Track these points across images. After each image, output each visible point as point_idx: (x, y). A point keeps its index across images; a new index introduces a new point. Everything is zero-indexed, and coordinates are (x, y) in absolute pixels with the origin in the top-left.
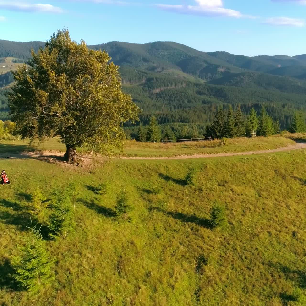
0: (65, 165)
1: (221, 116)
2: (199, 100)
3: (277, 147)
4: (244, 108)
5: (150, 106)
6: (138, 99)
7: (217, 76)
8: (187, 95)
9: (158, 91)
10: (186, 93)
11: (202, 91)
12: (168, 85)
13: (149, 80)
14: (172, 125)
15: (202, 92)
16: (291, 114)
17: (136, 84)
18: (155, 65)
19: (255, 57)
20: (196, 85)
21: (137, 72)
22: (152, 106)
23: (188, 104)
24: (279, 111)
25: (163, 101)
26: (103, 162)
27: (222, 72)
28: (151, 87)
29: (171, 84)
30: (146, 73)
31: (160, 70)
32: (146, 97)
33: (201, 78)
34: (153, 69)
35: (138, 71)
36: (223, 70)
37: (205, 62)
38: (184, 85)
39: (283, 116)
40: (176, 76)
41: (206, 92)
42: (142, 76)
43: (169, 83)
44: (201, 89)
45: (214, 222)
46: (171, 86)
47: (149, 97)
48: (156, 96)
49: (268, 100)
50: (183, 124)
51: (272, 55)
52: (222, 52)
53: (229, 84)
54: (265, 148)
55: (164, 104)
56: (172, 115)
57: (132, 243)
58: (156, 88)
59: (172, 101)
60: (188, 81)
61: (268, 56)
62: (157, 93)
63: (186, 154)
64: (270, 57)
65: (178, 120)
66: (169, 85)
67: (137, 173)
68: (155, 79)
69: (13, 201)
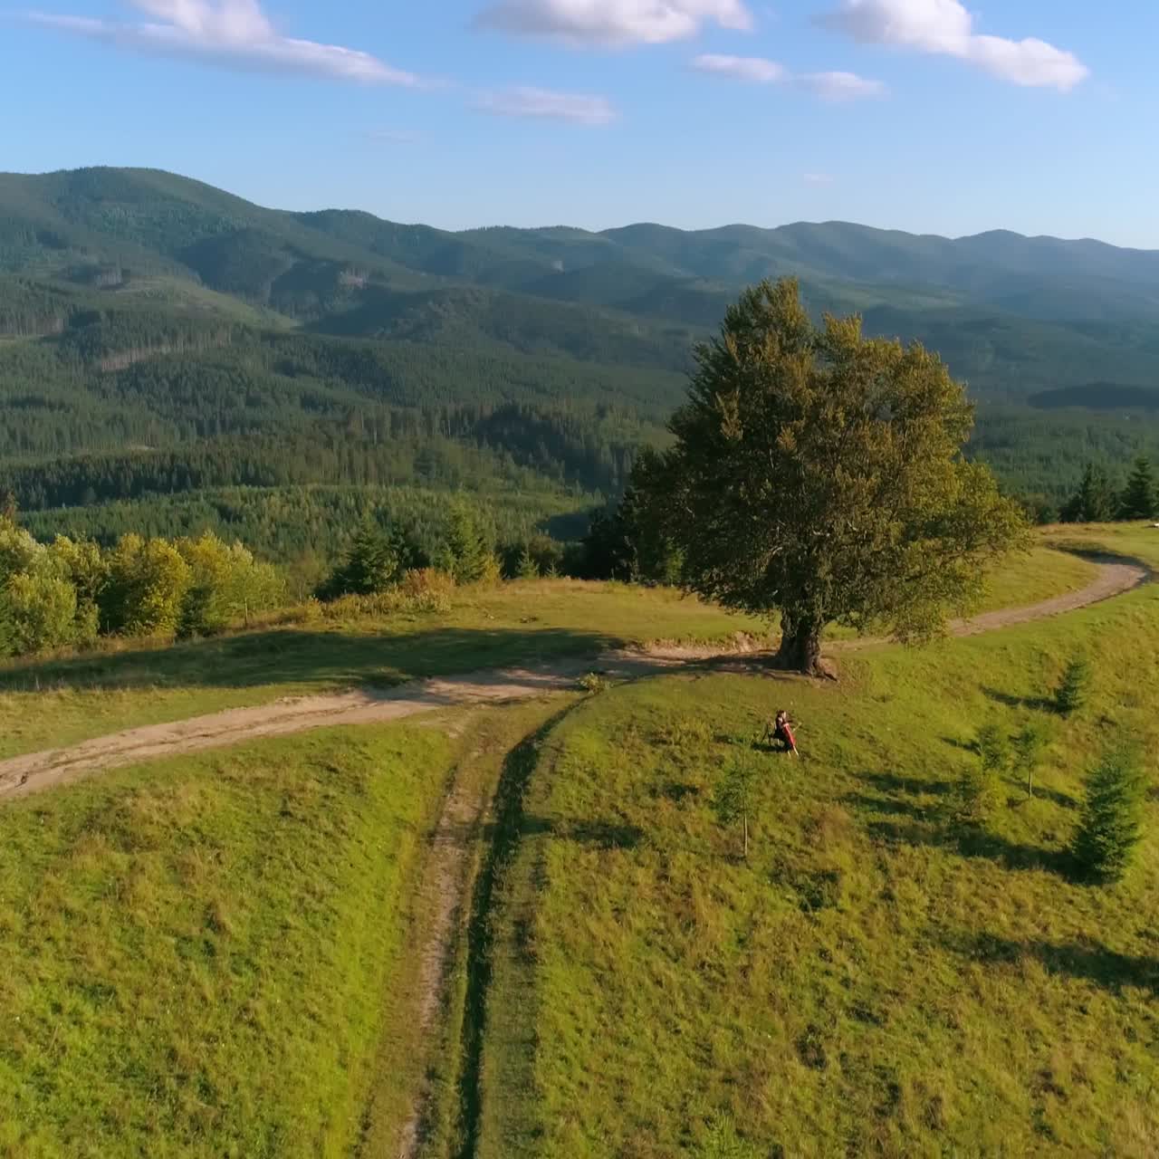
2: (289, 394)
4: (466, 423)
5: (101, 424)
6: (47, 398)
7: (340, 305)
8: (240, 376)
9: (118, 362)
10: (234, 369)
11: (295, 361)
12: (159, 341)
13: (82, 319)
14: (214, 496)
15: (295, 363)
16: (628, 439)
17: (29, 337)
18: (93, 260)
19: (472, 232)
20: (271, 337)
21: (23, 287)
22: (107, 423)
23: (250, 413)
24: (590, 430)
25: (149, 402)
27: (356, 288)
28: (91, 348)
29: (174, 335)
30: (65, 293)
31: (115, 279)
32: (75, 388)
33: (282, 312)
34: (86, 275)
35: (29, 283)
36: (360, 280)
37: (289, 247)
38: (224, 338)
39: (607, 448)
40: (182, 305)
41: (311, 364)
42: (47, 302)
43: (165, 331)
44: (292, 354)
46: (173, 342)
47: (90, 388)
48: (116, 384)
49: (540, 390)
50: (256, 489)
51: (529, 227)
53: (389, 332)
55: (154, 414)
56: (209, 457)
58: (111, 351)
59: (186, 402)
60: (237, 325)
62: (120, 372)
64: (524, 232)
65: (234, 478)
66: (166, 338)
68: (103, 315)
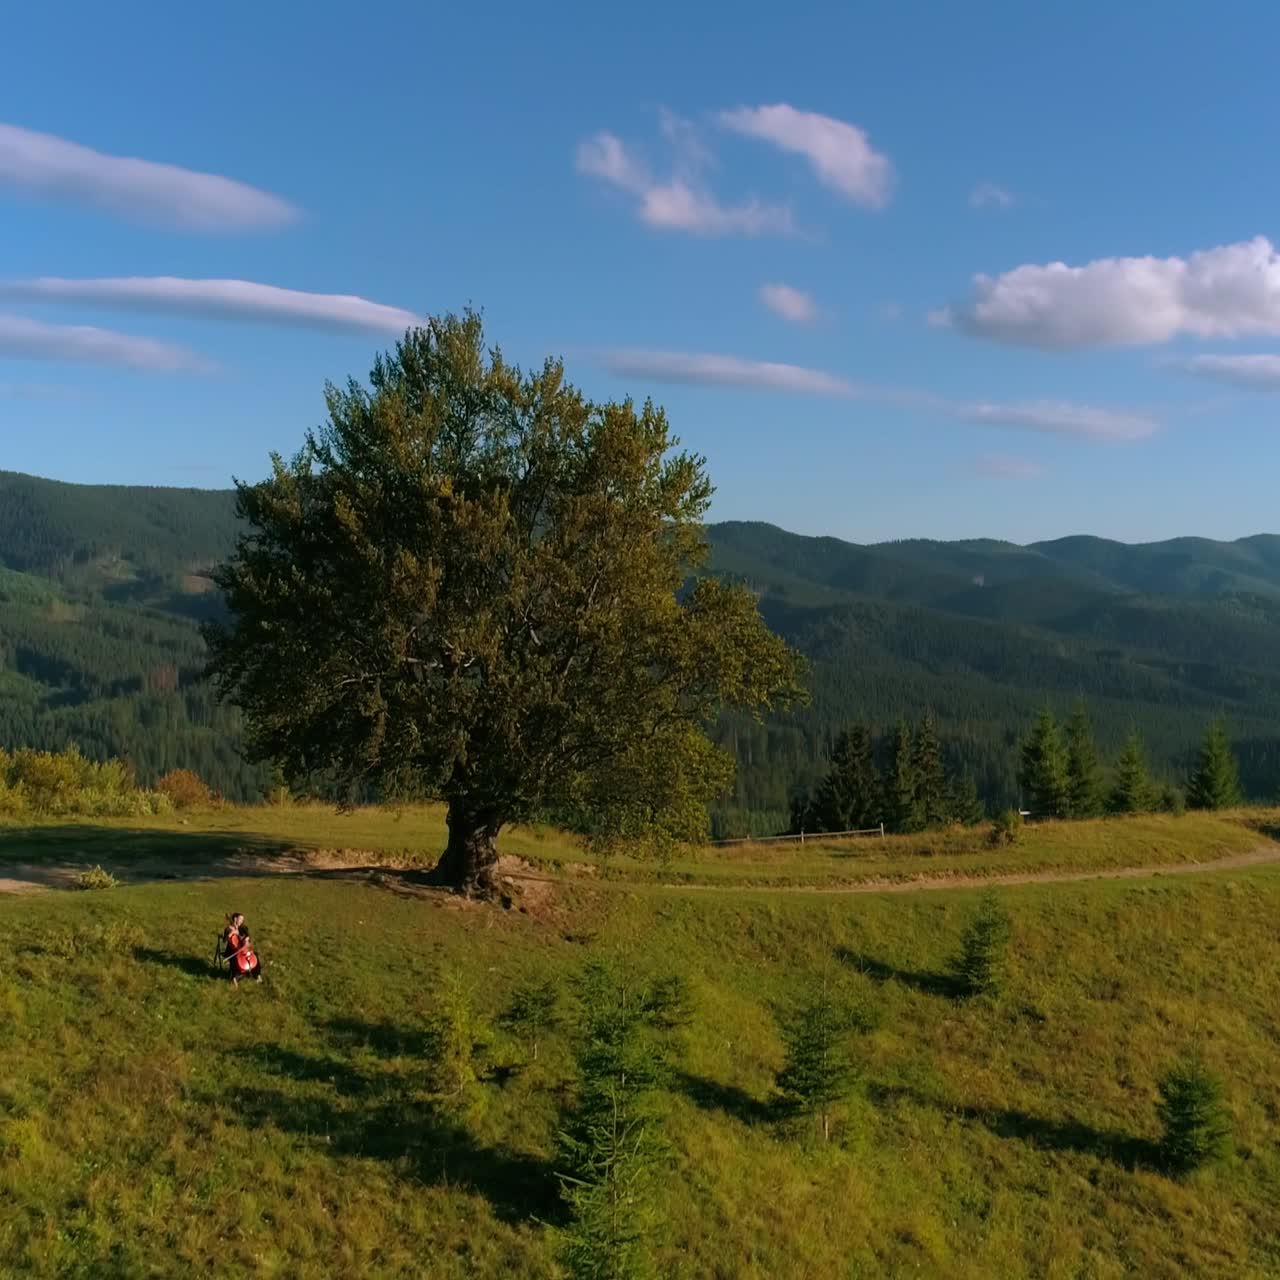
0: (459, 903)
1: (860, 755)
3: (1217, 853)
26: (598, 894)
36: (758, 595)
45: (1185, 1144)
52: (749, 523)
54: (1177, 858)
57: (906, 1238)
61: (933, 543)
63: (882, 876)
67: (748, 945)
69: (316, 1054)
